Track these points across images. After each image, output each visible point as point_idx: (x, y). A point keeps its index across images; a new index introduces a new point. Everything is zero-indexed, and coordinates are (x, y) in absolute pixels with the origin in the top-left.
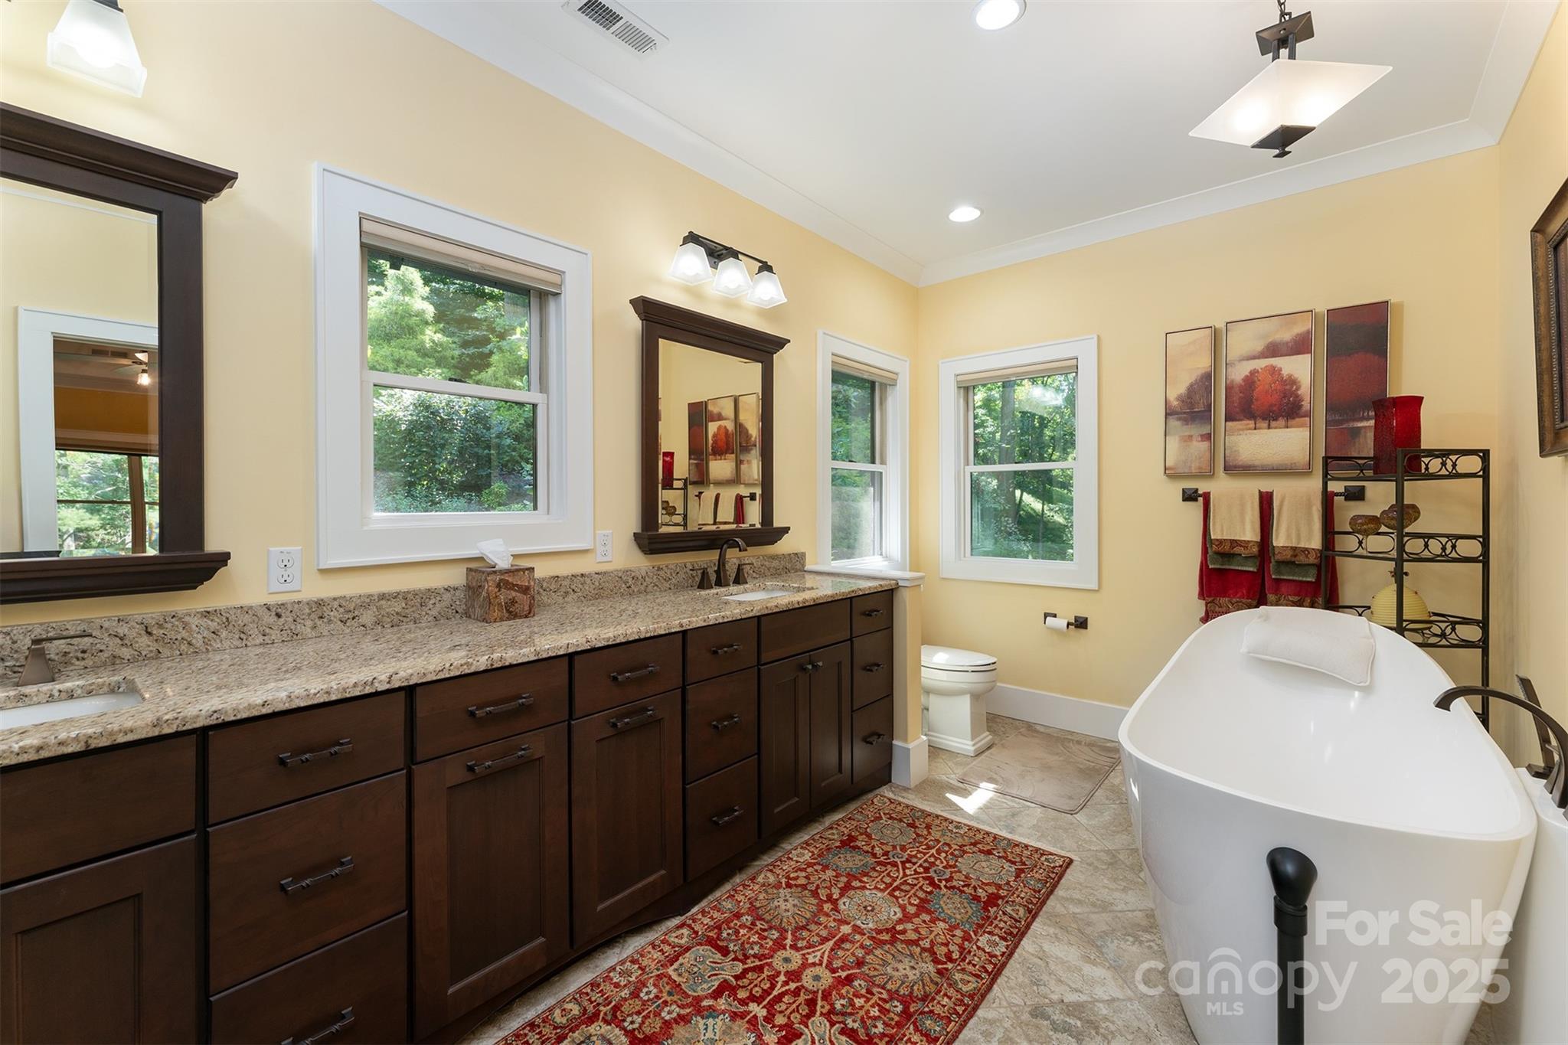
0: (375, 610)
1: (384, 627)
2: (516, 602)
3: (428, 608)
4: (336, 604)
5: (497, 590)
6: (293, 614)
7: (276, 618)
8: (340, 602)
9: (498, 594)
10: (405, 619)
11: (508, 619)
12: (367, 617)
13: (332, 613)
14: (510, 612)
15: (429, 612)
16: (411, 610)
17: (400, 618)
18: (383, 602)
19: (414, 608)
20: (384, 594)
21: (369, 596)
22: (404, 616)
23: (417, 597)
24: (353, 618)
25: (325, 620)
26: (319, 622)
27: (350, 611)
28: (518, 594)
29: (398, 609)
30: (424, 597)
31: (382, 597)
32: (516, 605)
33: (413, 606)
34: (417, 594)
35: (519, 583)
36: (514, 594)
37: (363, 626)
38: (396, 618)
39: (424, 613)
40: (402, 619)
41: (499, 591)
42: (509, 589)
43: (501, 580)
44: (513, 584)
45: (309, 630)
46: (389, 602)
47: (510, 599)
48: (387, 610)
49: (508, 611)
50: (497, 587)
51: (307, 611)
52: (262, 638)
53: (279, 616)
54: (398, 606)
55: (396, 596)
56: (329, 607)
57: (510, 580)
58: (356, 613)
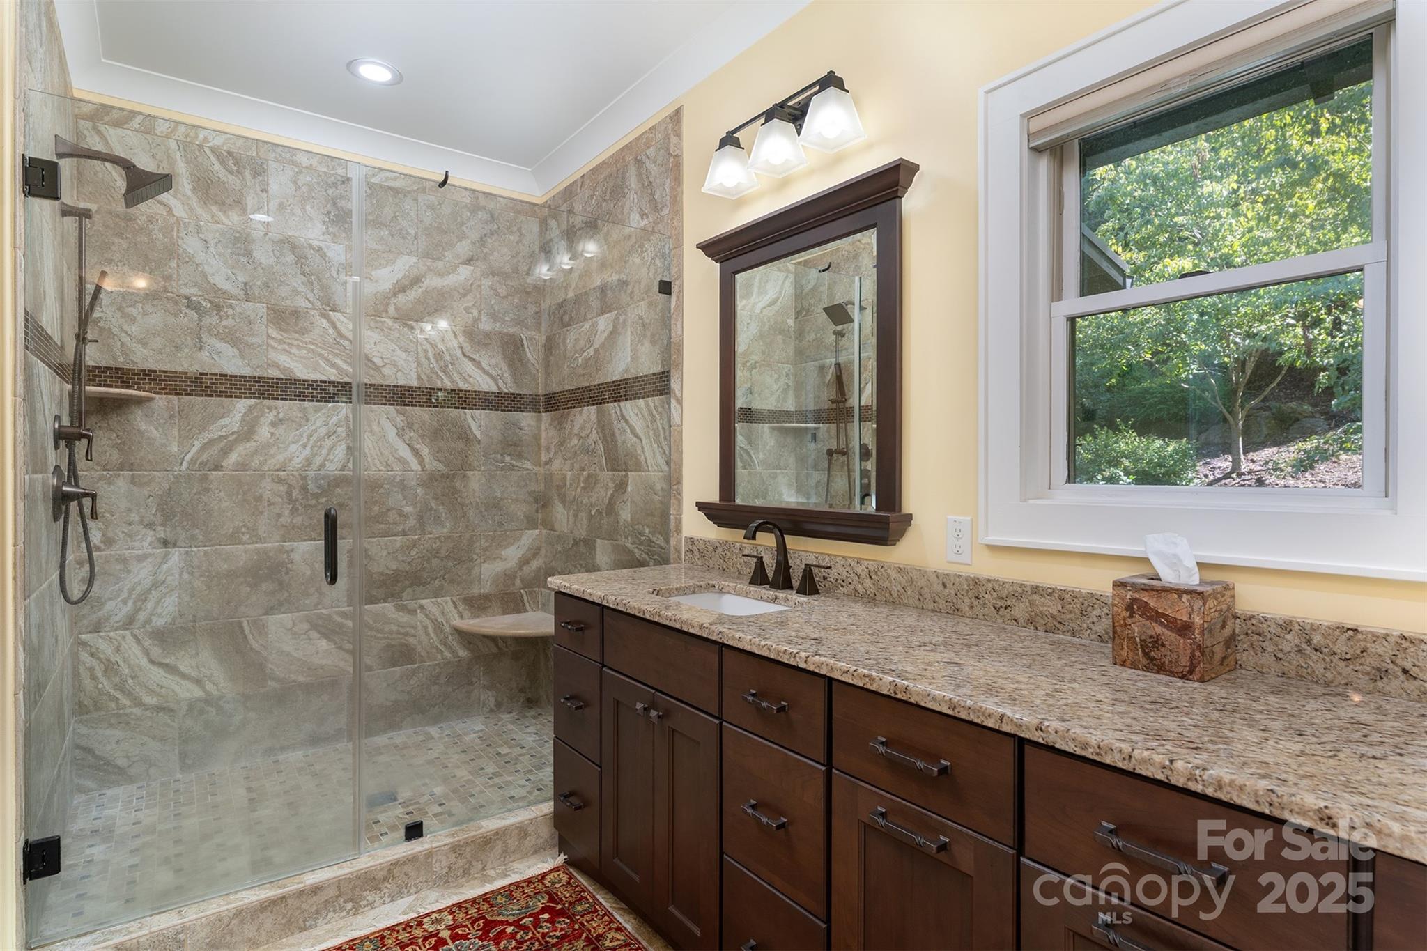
0: (1027, 604)
1: (1037, 628)
2: (1163, 645)
3: (1091, 620)
4: (990, 586)
5: (1128, 614)
6: (955, 587)
7: (942, 588)
8: (995, 586)
9: (1129, 621)
10: (1061, 627)
11: (1146, 668)
12: (1020, 610)
13: (986, 596)
14: (1152, 659)
15: (1091, 626)
16: (1069, 616)
17: (1055, 623)
18: (1036, 597)
19: (1072, 616)
20: (1037, 587)
21: (1022, 585)
22: (1061, 623)
23: (1075, 600)
24: (1006, 608)
25: (981, 601)
26: (975, 603)
27: (1003, 599)
28: (1166, 632)
29: (1053, 611)
30: (1086, 603)
31: (1036, 590)
32: (1162, 649)
33: (1071, 612)
34: (1076, 597)
35: (1169, 612)
36: (1159, 629)
37: (1016, 620)
38: (1051, 622)
39: (1085, 625)
40: (1058, 625)
41: (1131, 616)
42: (1148, 618)
43: (1134, 600)
44: (1157, 612)
45: (967, 609)
46: (1043, 599)
47: (1151, 637)
48: (1041, 609)
49: (1146, 654)
50: (1127, 610)
51: (965, 587)
52: (933, 604)
53: (944, 585)
54: (1052, 607)
55: (1051, 592)
56: (984, 588)
57: (1152, 603)
58: (1009, 603)
